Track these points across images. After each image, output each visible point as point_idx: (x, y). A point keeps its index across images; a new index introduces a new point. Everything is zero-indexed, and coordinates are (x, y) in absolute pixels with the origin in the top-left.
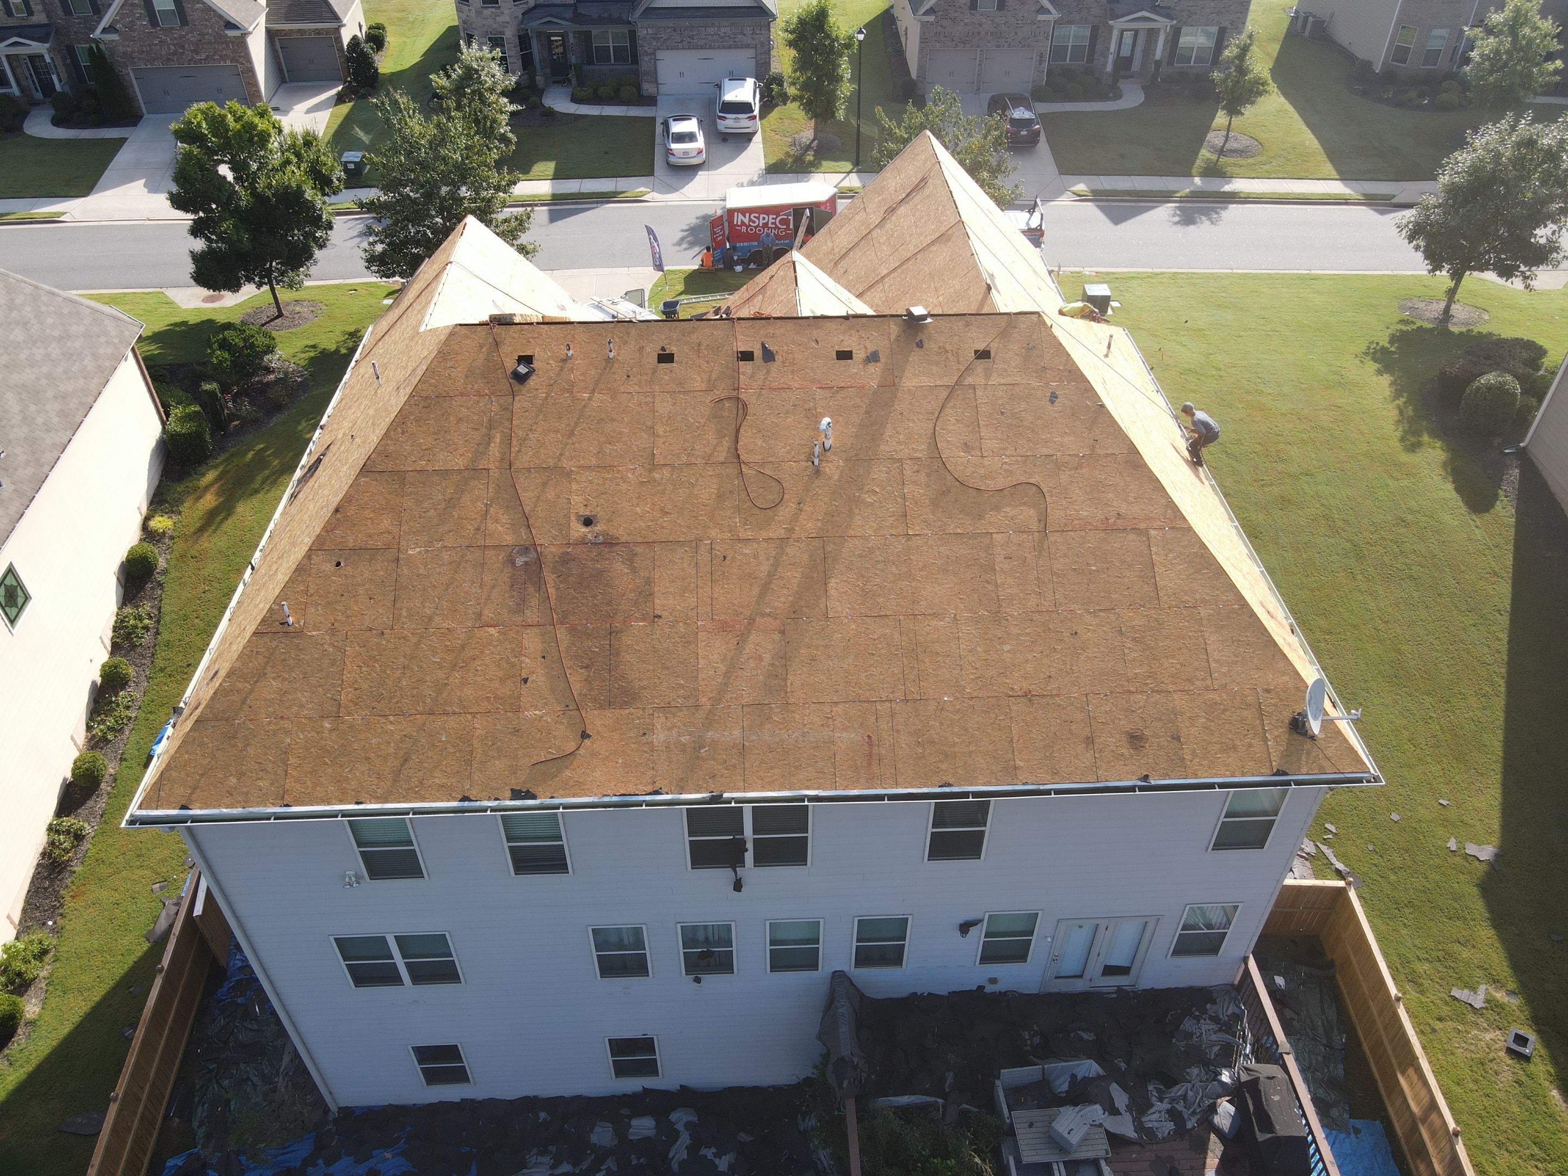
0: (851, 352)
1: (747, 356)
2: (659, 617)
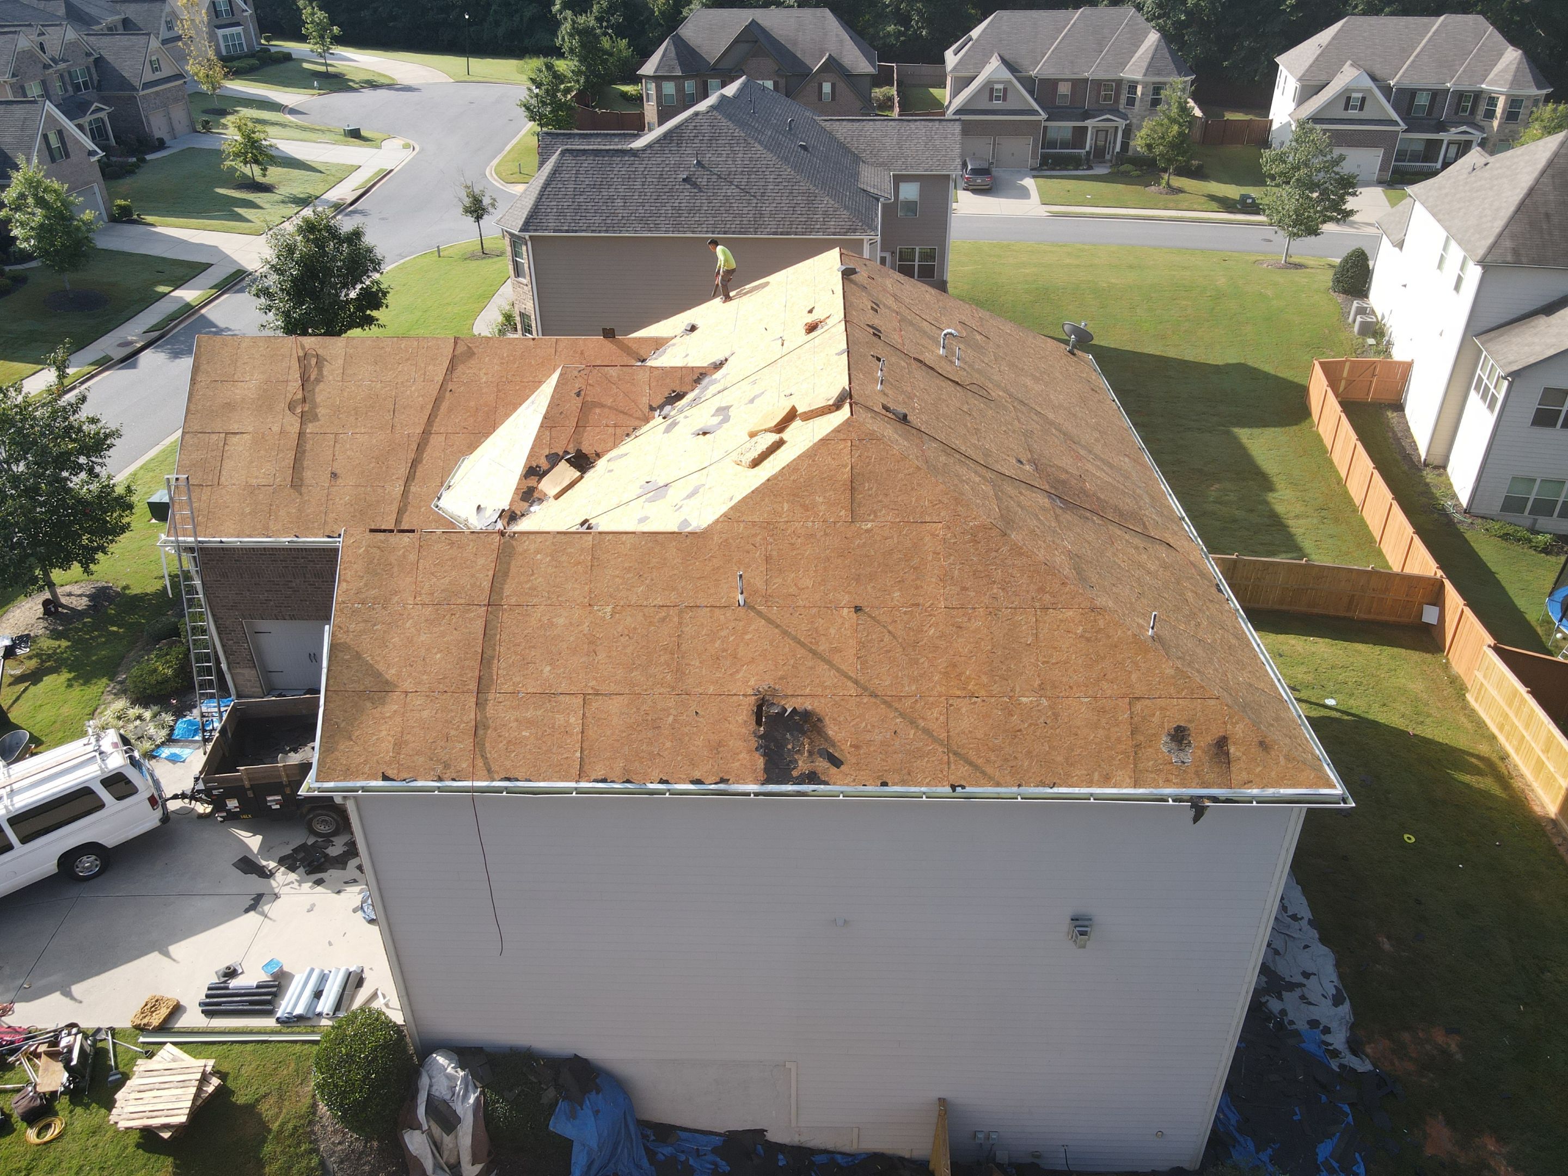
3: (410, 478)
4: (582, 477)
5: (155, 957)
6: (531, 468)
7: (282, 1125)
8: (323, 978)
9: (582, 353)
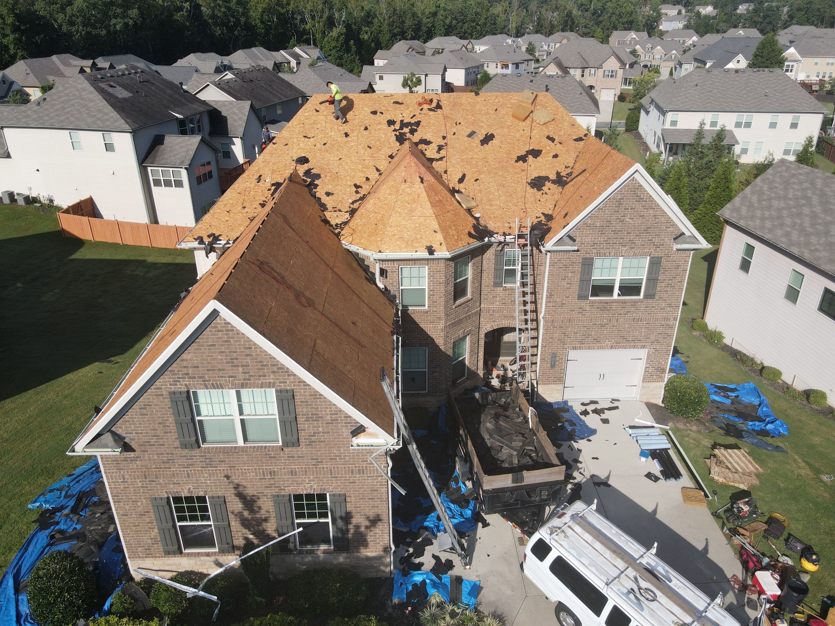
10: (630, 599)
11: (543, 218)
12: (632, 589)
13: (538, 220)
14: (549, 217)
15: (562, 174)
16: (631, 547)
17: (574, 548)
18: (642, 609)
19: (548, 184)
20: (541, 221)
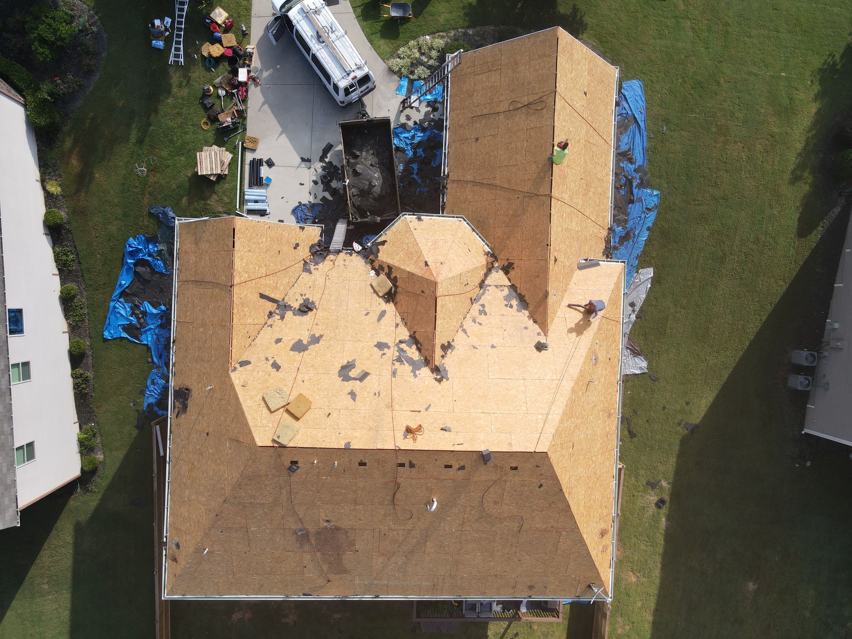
0: (452, 465)
1: (402, 465)
2: (358, 551)
3: (475, 183)
4: (380, 297)
5: (280, 129)
6: (392, 268)
7: (209, 204)
8: (263, 201)
9: (538, 276)
10: (335, 28)
11: (312, 267)
12: (332, 33)
13: (317, 267)
14: (306, 269)
15: (279, 317)
16: (324, 55)
17: (354, 57)
18: (331, 23)
19: (296, 305)
20: (314, 266)
